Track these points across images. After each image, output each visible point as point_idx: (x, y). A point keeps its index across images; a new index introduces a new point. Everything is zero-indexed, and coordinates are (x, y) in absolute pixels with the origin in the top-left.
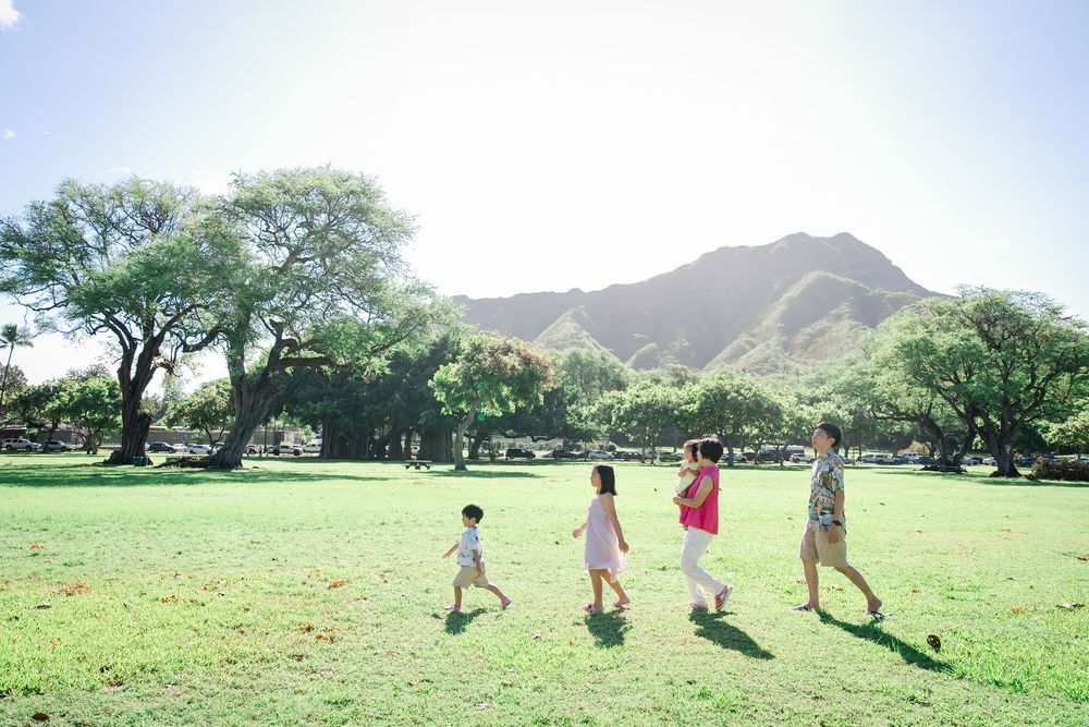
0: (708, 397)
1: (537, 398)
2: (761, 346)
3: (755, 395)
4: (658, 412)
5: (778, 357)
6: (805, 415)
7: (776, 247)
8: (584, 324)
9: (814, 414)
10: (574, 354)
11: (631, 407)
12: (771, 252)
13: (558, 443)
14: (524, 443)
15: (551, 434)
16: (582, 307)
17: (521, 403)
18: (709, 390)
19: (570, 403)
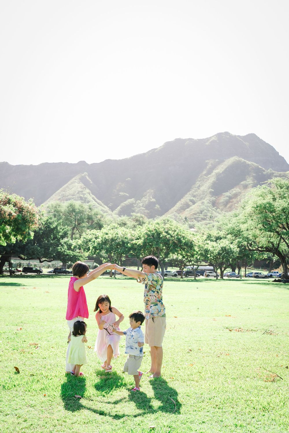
0: (149, 235)
1: (29, 234)
2: (199, 203)
3: (177, 235)
4: (118, 244)
5: (209, 211)
6: (210, 248)
7: (211, 141)
8: (87, 184)
9: (215, 247)
10: (71, 205)
11: (102, 241)
12: (207, 144)
13: (59, 264)
14: (34, 263)
15: (52, 258)
16: (86, 174)
17: (19, 237)
18: (150, 231)
19: (63, 237)
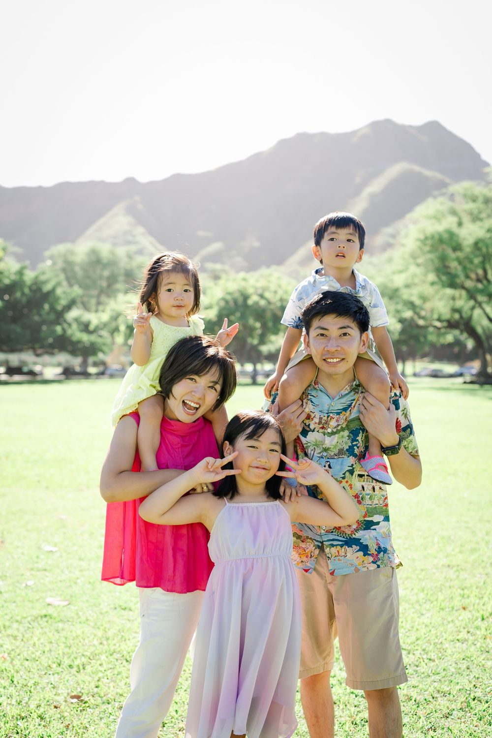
0: (227, 302)
7: (360, 135)
12: (354, 139)
16: (137, 198)
18: (229, 294)
19: (68, 308)
